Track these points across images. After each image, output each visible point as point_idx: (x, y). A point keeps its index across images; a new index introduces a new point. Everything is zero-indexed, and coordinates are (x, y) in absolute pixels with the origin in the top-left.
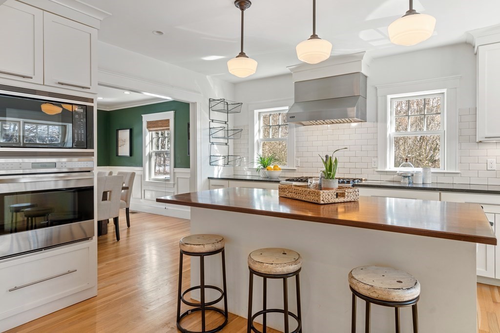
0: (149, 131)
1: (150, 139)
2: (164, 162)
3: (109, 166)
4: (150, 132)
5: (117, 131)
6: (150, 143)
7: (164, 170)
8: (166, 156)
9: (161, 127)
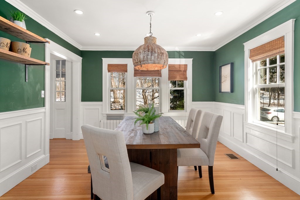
0: (253, 61)
1: (254, 71)
2: (278, 97)
3: (215, 101)
4: (254, 63)
5: (221, 67)
6: (255, 76)
7: (278, 102)
8: (280, 92)
9: (270, 50)
